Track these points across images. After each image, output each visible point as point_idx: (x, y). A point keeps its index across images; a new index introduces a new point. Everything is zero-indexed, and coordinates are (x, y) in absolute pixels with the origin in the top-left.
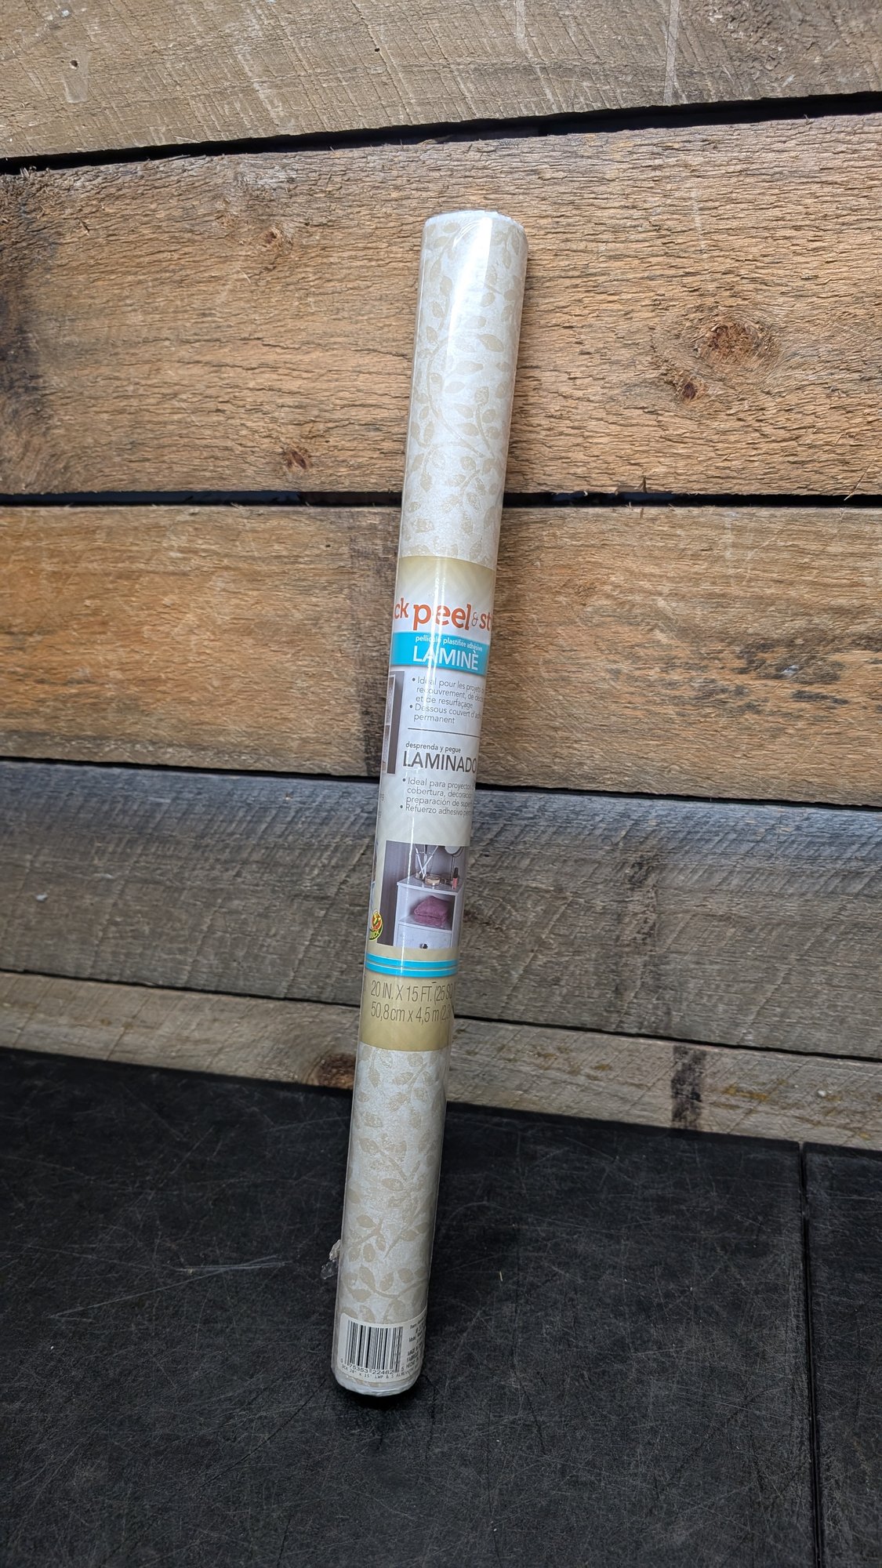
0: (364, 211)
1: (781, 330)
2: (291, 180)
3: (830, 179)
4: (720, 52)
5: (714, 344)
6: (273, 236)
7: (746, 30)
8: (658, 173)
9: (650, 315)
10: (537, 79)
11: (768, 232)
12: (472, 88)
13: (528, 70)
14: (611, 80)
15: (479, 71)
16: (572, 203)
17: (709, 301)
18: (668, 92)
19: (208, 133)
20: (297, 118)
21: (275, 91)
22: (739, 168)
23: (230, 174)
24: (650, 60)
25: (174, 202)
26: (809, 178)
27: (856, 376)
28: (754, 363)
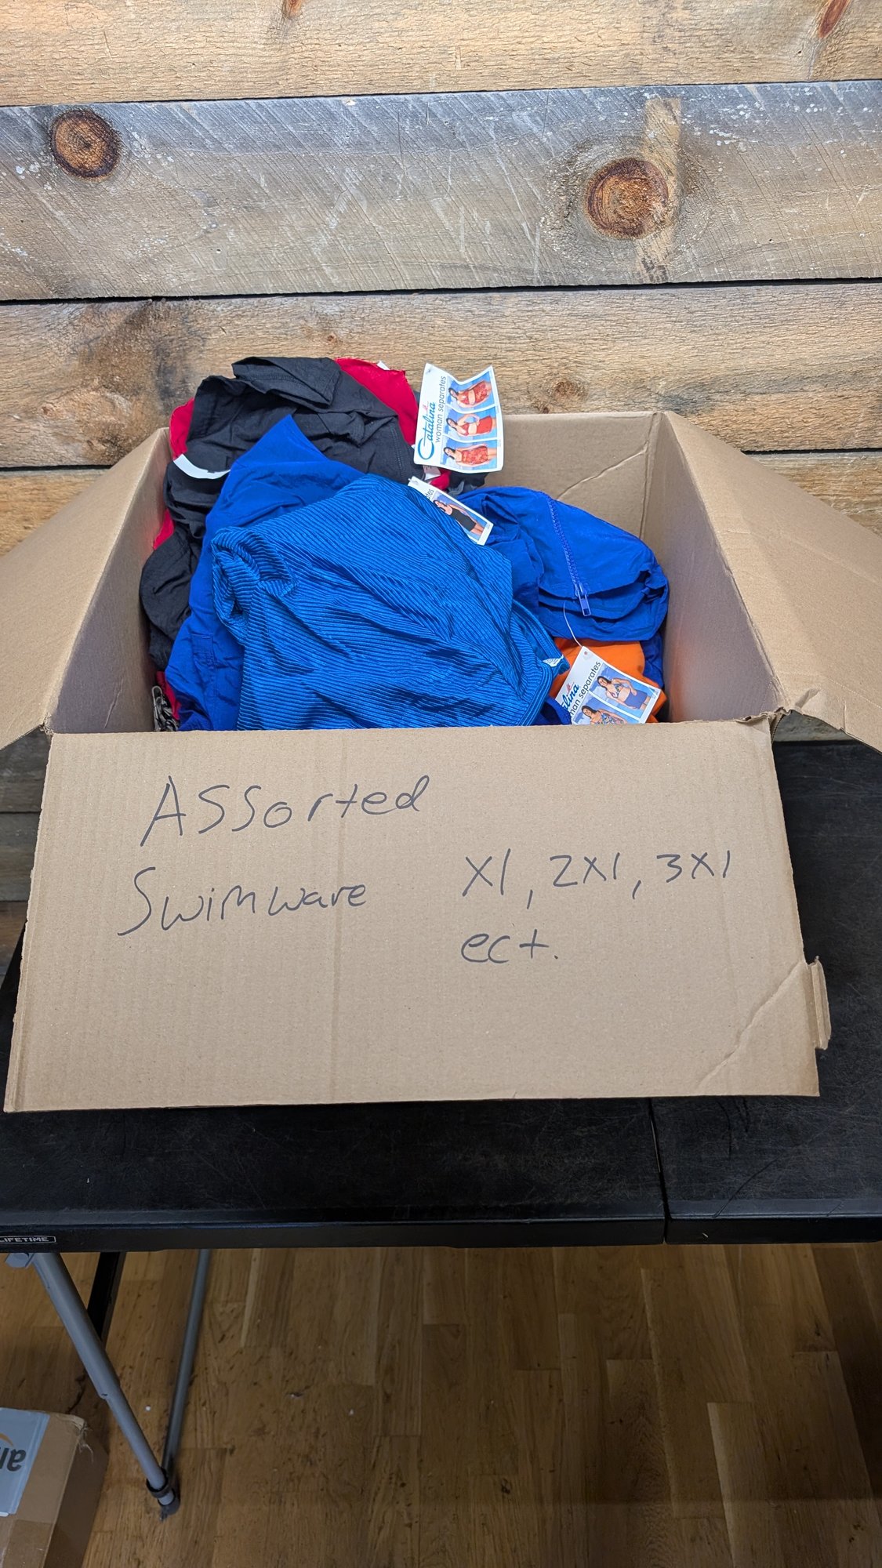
0: (381, 327)
1: (588, 384)
2: (342, 311)
3: (610, 318)
4: (560, 264)
5: (557, 390)
6: (332, 337)
7: (571, 255)
8: (530, 313)
9: (527, 377)
10: (472, 271)
11: (581, 340)
12: (439, 273)
13: (467, 267)
14: (508, 274)
15: (443, 267)
16: (489, 326)
17: (555, 371)
18: (535, 280)
19: (297, 289)
20: (346, 283)
21: (334, 271)
22: (568, 312)
23: (308, 307)
24: (526, 265)
25: (275, 320)
26: (600, 317)
27: (623, 403)
28: (576, 398)
